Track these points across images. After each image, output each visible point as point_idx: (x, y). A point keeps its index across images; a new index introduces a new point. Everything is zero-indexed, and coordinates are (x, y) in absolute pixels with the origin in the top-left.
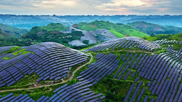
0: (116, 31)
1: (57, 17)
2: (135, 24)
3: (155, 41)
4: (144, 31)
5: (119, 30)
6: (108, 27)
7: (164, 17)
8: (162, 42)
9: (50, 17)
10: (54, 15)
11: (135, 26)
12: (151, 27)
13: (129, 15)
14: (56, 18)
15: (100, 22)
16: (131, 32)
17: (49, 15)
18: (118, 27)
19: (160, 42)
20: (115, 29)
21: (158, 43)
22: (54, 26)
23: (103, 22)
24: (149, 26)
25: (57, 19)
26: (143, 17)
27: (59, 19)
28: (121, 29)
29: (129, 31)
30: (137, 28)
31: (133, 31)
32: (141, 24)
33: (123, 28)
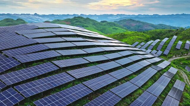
0: (95, 29)
1: (38, 15)
2: (121, 22)
3: (147, 41)
4: (132, 29)
5: (100, 28)
6: (85, 23)
7: (153, 17)
8: (167, 43)
9: (31, 16)
10: (36, 14)
11: (121, 24)
12: (140, 25)
13: (118, 15)
14: (37, 17)
15: (76, 18)
16: (114, 30)
17: (29, 14)
18: (99, 25)
19: (162, 44)
20: (94, 26)
21: (156, 47)
22: (9, 22)
23: (80, 18)
24: (138, 24)
25: (39, 18)
26: (132, 16)
27: (40, 18)
28: (102, 26)
29: (113, 28)
30: (125, 26)
31: (117, 29)
32: (129, 21)
33: (105, 25)
